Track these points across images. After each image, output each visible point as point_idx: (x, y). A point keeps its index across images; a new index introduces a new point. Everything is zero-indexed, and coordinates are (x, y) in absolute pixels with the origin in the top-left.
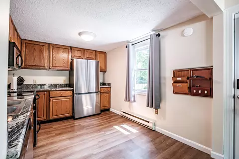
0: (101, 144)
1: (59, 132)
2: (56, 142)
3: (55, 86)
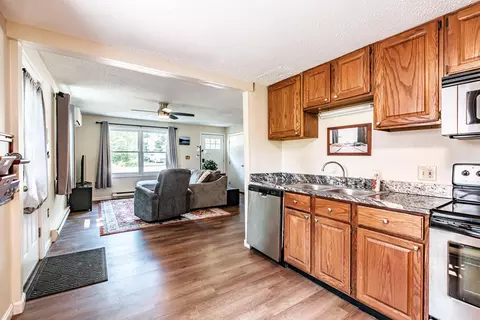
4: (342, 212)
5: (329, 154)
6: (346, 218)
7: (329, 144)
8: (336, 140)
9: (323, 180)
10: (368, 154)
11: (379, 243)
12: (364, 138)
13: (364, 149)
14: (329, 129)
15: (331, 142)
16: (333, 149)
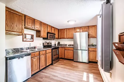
0: (66, 76)
1: (63, 64)
2: (57, 66)
3: (70, 45)
5: (23, 41)
10: (33, 41)
15: (24, 38)
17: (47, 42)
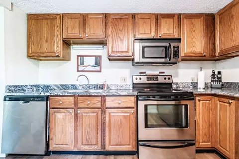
4: (96, 102)
5: (78, 71)
6: (99, 105)
7: (78, 65)
8: (82, 63)
9: (74, 87)
10: (100, 71)
11: (117, 114)
12: (98, 63)
13: (98, 68)
14: (78, 56)
15: (79, 64)
16: (81, 68)
17: (148, 73)
